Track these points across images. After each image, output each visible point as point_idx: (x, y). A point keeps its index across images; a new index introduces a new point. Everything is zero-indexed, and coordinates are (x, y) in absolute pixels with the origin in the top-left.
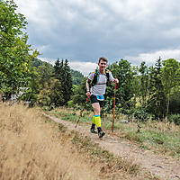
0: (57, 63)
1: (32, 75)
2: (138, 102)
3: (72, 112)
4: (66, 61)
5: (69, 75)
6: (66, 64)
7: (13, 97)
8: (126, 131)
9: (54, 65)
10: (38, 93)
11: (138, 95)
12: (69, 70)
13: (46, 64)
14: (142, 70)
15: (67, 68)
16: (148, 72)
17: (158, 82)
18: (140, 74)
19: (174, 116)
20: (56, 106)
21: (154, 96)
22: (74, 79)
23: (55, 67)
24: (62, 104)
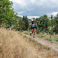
0: (24, 17)
1: (16, 21)
2: (50, 28)
3: (29, 32)
4: (26, 16)
7: (10, 28)
8: (46, 38)
10: (18, 27)
11: (50, 26)
12: (27, 19)
13: (20, 17)
14: (51, 18)
16: (53, 18)
21: (56, 26)
22: (29, 22)
24: (25, 30)
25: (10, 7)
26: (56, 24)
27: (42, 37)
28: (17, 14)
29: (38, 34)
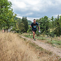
0: (23, 18)
1: (15, 23)
2: (51, 30)
3: (29, 34)
4: (26, 17)
5: (27, 22)
7: (9, 30)
8: (47, 41)
10: (17, 28)
11: (51, 28)
13: (19, 19)
14: (52, 19)
15: (26, 20)
16: (54, 20)
17: (58, 23)
18: (51, 21)
21: (57, 28)
22: (29, 23)
23: (22, 19)
24: (25, 32)
25: (8, 7)
26: (57, 25)
27: (43, 39)
28: (16, 15)
29: (38, 37)
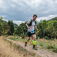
0: (9, 21)
3: (14, 37)
4: (12, 21)
5: (13, 25)
6: (12, 22)
9: (8, 22)
10: (3, 31)
12: (13, 23)
13: (5, 21)
17: (41, 27)
19: (46, 37)
20: (9, 35)
